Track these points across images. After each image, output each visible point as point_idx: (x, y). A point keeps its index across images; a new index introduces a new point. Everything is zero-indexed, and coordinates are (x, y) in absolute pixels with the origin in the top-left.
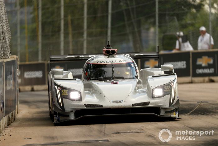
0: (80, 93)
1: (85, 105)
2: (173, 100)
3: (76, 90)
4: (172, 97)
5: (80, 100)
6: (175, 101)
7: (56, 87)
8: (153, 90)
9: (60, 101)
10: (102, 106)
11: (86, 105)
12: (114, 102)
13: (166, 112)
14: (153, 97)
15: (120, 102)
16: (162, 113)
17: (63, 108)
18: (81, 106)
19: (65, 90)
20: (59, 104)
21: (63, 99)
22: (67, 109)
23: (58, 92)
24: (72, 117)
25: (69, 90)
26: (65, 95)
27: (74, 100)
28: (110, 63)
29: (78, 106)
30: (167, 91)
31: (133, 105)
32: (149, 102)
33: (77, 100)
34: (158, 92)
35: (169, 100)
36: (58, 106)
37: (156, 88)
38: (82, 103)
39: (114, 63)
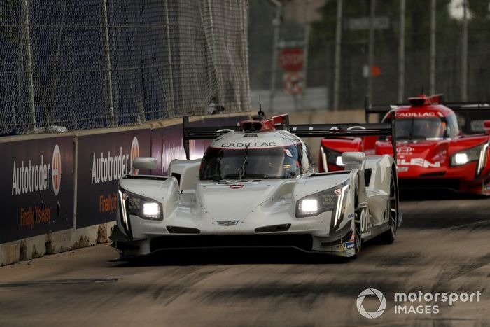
0: (161, 205)
1: (168, 227)
2: (340, 221)
3: (152, 200)
4: (338, 216)
5: (160, 218)
6: (343, 224)
7: (120, 193)
8: (299, 202)
9: (126, 219)
10: (197, 231)
11: (170, 229)
12: (221, 223)
13: (323, 245)
14: (298, 214)
15: (233, 223)
16: (316, 247)
17: (130, 232)
18: (161, 230)
19: (134, 200)
20: (124, 224)
21: (131, 216)
22: (137, 235)
23: (123, 202)
25: (144, 199)
26: (135, 207)
27: (151, 219)
28: (244, 147)
29: (156, 229)
30: (328, 203)
31: (257, 230)
32: (290, 225)
33: (154, 219)
34: (310, 206)
35: (330, 221)
36: (122, 229)
37: (306, 197)
38: (163, 225)
39: (252, 147)
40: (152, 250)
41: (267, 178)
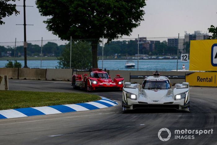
0: (136, 95)
2: (186, 101)
3: (134, 94)
4: (186, 100)
5: (136, 99)
6: (187, 102)
7: (124, 92)
8: (176, 96)
9: (126, 99)
10: (147, 103)
11: (139, 102)
12: (154, 101)
13: (182, 108)
14: (175, 99)
15: (157, 101)
16: (180, 108)
17: (127, 103)
18: (136, 102)
19: (128, 94)
22: (129, 104)
23: (125, 94)
24: (132, 108)
25: (131, 94)
26: (128, 96)
27: (133, 99)
28: (155, 80)
30: (184, 96)
31: (164, 103)
32: (173, 102)
33: (134, 99)
34: (178, 97)
35: (184, 101)
36: (125, 102)
37: (178, 94)
38: (137, 101)
39: (158, 80)
40: (133, 108)
41: (163, 89)
